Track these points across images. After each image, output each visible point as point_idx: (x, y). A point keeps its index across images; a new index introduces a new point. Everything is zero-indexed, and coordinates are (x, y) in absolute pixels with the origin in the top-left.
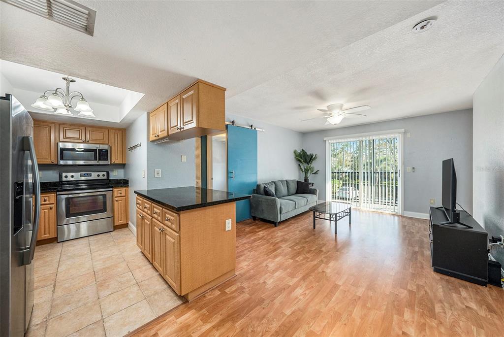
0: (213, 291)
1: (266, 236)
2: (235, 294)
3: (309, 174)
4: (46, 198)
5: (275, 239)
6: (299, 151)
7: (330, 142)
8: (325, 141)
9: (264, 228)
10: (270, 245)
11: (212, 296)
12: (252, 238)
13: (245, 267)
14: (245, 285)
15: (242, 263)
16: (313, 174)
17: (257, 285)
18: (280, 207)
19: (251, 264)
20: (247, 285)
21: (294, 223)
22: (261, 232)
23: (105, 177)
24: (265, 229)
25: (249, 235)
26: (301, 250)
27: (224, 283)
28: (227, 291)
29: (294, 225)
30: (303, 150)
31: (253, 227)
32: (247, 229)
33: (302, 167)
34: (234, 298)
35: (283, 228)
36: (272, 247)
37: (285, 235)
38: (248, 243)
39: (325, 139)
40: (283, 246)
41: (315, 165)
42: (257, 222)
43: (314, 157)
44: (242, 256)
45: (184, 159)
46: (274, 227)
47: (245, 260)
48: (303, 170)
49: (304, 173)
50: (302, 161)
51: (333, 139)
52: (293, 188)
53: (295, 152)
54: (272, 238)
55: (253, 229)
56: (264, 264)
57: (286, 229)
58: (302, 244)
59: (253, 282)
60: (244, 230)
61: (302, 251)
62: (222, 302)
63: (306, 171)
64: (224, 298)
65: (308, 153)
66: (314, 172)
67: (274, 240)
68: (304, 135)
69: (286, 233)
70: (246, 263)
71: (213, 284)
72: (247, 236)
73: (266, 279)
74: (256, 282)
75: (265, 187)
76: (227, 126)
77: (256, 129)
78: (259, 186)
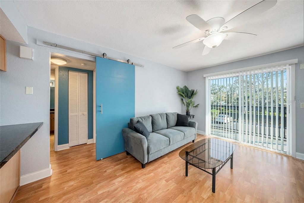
3: (190, 107)
6: (182, 86)
7: (209, 78)
8: (205, 77)
16: (194, 107)
18: (148, 147)
22: (120, 179)
30: (185, 86)
32: (110, 170)
33: (184, 101)
39: (205, 76)
41: (196, 100)
43: (195, 92)
46: (141, 169)
48: (185, 104)
49: (186, 106)
50: (184, 96)
51: (212, 76)
52: (173, 120)
53: (177, 88)
63: (188, 105)
65: (190, 89)
66: (195, 106)
68: (188, 73)
75: (138, 122)
76: (95, 58)
77: (133, 64)
78: (131, 120)
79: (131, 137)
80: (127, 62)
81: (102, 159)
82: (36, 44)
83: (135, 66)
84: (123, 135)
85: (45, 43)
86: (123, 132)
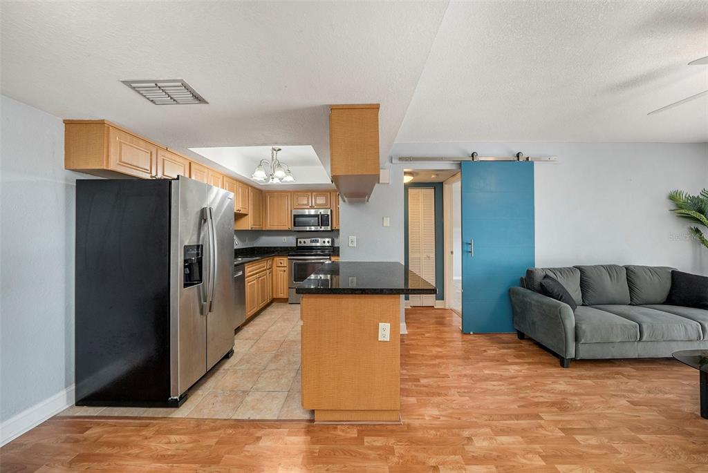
0: (351, 427)
1: (520, 379)
2: (372, 453)
4: (282, 261)
5: (538, 394)
9: (530, 360)
10: (513, 402)
11: (343, 434)
12: (487, 372)
13: (427, 418)
14: (399, 449)
15: (429, 409)
17: (418, 463)
18: (576, 327)
19: (443, 418)
20: (402, 451)
21: (629, 377)
22: (517, 368)
23: (330, 244)
24: (529, 363)
25: (486, 364)
26: (597, 452)
27: (374, 425)
28: (368, 440)
29: (625, 380)
31: (505, 351)
32: (493, 351)
34: (365, 458)
35: (581, 377)
36: (514, 406)
37: (575, 394)
38: (471, 377)
40: (546, 417)
42: (524, 343)
44: (439, 395)
45: (387, 222)
46: (558, 367)
47: (438, 406)
52: (655, 287)
54: (532, 388)
55: (504, 355)
56: (466, 433)
57: (589, 382)
58: (611, 439)
59: (416, 454)
60: (485, 351)
61: (597, 456)
62: (345, 452)
64: (353, 448)
67: (532, 394)
69: (582, 391)
70: (435, 412)
71: (355, 416)
72: (481, 364)
73: (443, 463)
74: (421, 456)
75: (546, 277)
76: (460, 164)
77: (530, 159)
78: (530, 273)
79: (533, 302)
80: (516, 159)
81: (471, 333)
82: (392, 162)
83: (535, 162)
84: (511, 300)
85: (401, 159)
86: (511, 293)
